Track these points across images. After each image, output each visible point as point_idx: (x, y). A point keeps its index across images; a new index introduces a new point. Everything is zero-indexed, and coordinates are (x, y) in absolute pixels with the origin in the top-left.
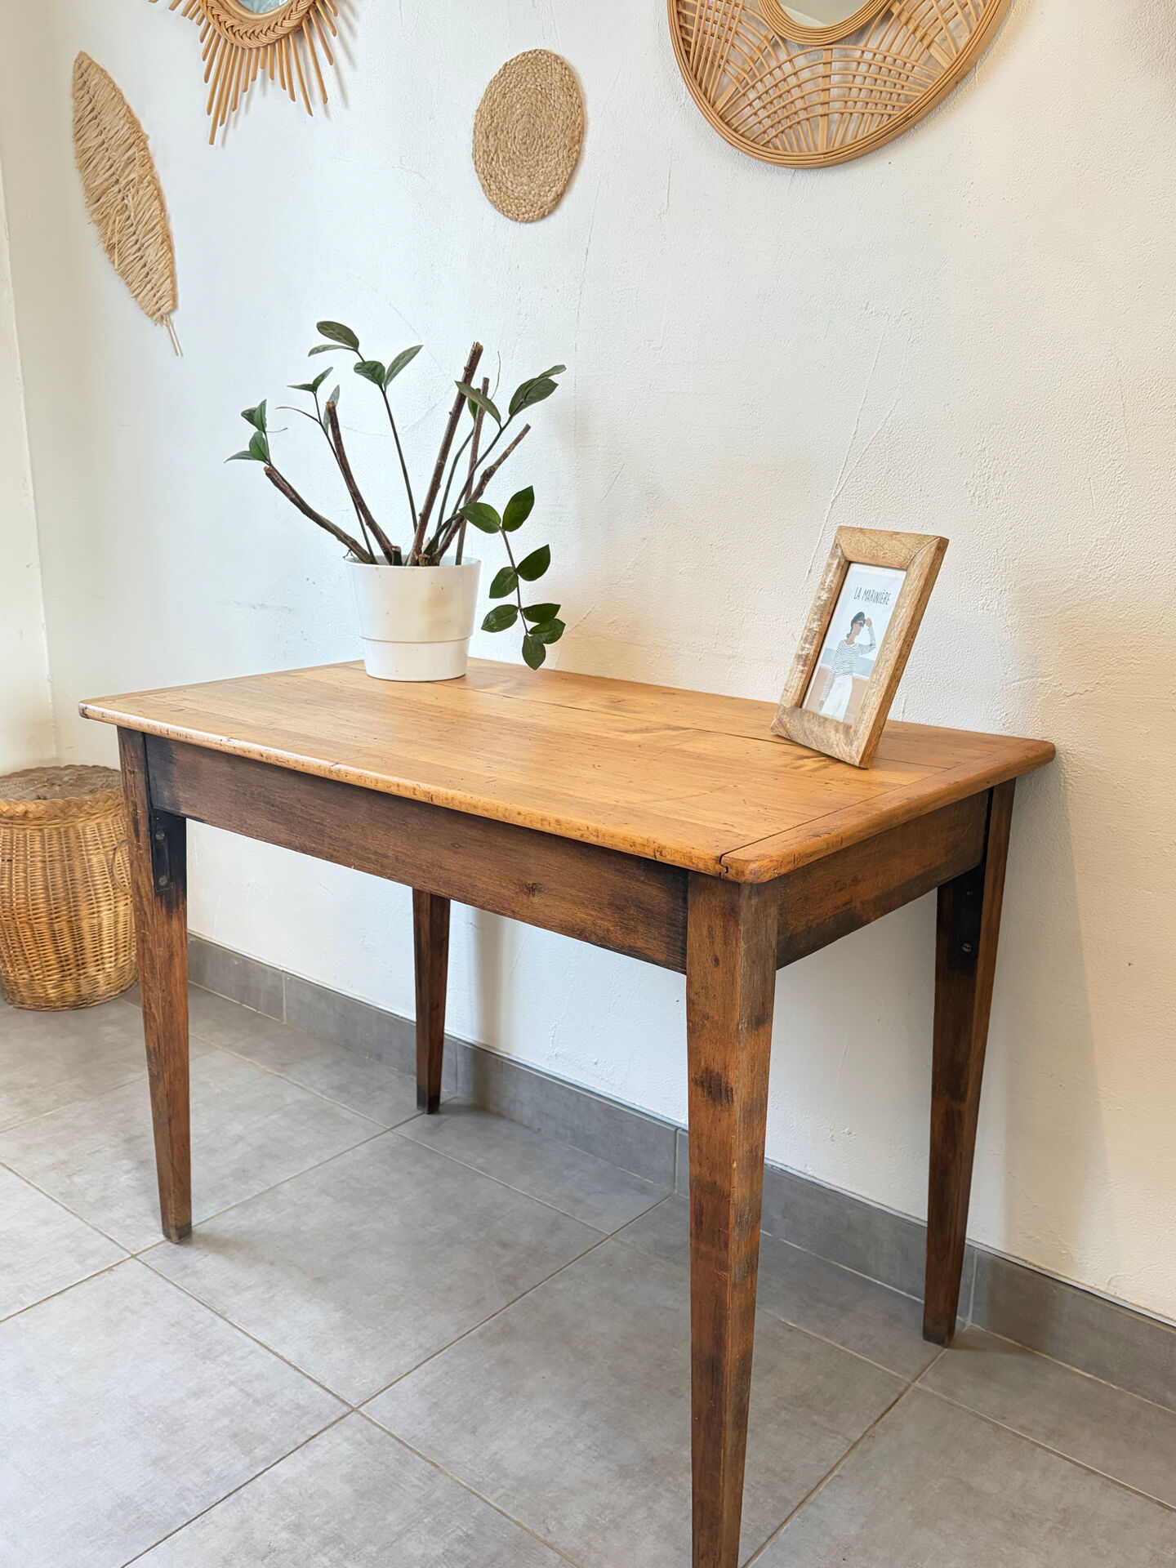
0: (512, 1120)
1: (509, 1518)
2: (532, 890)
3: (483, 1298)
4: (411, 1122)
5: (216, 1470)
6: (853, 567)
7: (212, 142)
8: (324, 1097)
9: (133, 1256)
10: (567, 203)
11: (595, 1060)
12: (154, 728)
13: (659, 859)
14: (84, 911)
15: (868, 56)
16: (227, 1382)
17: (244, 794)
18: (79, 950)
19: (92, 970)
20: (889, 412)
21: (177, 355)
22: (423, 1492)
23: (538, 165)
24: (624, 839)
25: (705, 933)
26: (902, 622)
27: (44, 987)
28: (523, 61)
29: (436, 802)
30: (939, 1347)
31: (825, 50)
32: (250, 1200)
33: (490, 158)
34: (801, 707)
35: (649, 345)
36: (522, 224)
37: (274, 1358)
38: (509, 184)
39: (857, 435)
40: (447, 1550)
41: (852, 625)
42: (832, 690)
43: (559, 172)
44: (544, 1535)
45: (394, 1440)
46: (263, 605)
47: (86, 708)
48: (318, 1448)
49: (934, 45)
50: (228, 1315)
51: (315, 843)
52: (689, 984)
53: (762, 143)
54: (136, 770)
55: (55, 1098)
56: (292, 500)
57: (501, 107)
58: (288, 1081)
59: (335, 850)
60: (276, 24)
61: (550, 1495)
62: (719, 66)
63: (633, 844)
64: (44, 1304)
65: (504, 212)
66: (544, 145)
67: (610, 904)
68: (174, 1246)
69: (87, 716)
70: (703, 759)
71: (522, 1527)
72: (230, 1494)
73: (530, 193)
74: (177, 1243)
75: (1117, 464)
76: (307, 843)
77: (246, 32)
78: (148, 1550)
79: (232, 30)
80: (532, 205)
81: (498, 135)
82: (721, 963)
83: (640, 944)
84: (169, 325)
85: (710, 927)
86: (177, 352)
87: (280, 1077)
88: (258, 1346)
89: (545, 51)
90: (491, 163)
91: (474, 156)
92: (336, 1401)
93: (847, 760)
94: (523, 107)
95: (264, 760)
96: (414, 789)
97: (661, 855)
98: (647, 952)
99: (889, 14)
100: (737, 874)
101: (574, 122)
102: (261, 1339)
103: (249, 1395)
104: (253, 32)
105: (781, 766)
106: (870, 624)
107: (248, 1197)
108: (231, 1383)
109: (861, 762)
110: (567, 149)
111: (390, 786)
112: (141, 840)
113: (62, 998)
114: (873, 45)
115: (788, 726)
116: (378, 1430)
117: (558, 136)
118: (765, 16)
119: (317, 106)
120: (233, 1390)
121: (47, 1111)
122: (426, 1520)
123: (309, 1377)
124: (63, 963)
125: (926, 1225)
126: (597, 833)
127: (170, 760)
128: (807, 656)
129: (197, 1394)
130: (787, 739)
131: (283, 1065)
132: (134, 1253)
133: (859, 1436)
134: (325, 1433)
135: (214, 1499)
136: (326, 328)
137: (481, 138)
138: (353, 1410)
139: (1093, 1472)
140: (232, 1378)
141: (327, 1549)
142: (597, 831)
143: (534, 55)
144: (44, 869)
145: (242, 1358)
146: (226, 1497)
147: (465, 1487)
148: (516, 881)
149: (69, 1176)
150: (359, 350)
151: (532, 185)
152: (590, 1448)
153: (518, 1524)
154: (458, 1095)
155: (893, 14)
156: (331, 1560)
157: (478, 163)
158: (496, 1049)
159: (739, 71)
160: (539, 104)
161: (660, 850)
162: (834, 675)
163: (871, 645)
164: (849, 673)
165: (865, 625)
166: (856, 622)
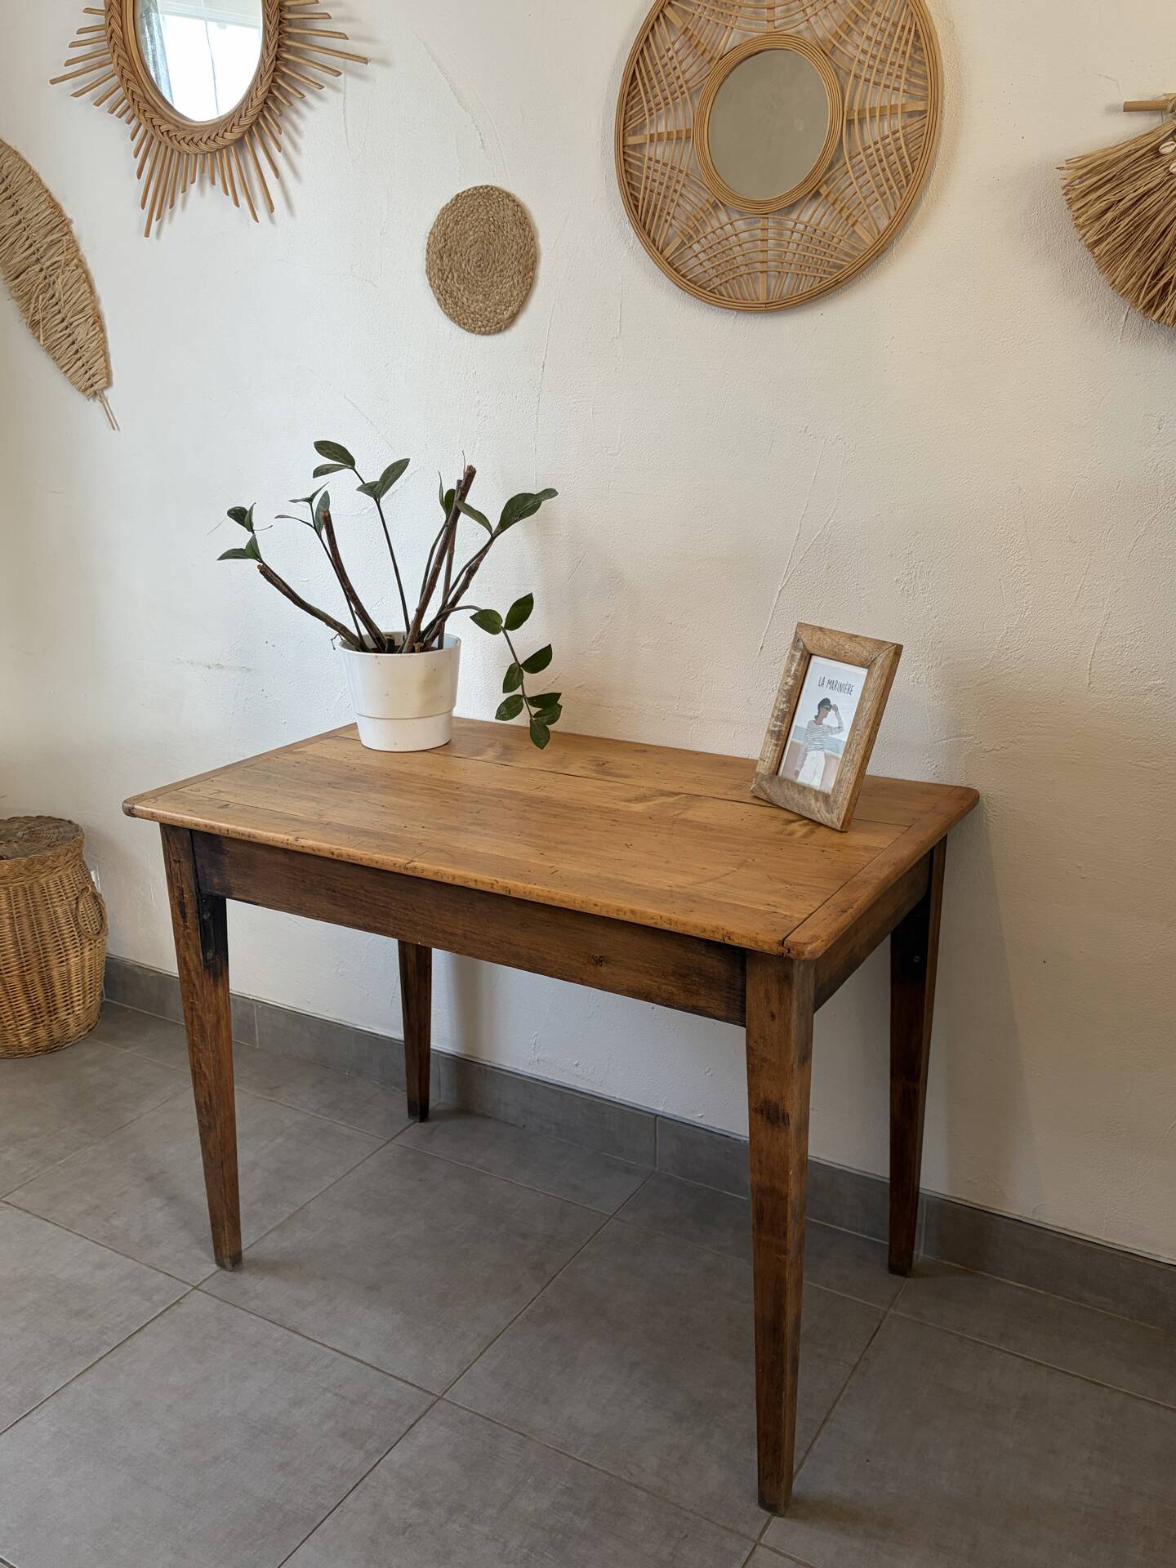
0: (496, 1120)
1: (595, 1468)
2: (600, 961)
3: (520, 1286)
4: (407, 1131)
5: (337, 1466)
6: (814, 657)
7: (147, 234)
8: (320, 1116)
9: (195, 1288)
10: (523, 321)
12: (213, 827)
13: (727, 941)
14: (53, 959)
15: (800, 227)
16: (320, 1390)
17: (303, 881)
18: (50, 996)
19: (62, 1015)
20: (828, 518)
21: (114, 429)
22: (520, 1459)
23: (492, 285)
24: (696, 926)
25: (762, 994)
26: (869, 712)
27: (17, 1035)
28: (475, 195)
29: (512, 895)
30: (902, 1278)
31: (763, 218)
32: (284, 1221)
33: (445, 276)
34: (777, 774)
35: (607, 451)
36: (478, 336)
37: (354, 1362)
38: (465, 299)
39: (800, 537)
40: (554, 1503)
41: (819, 708)
42: (806, 762)
43: (515, 294)
44: (629, 1478)
45: (481, 1418)
46: (218, 665)
47: (133, 808)
48: (420, 1435)
49: (858, 224)
50: (301, 1330)
51: (379, 923)
52: (748, 1035)
53: (708, 289)
54: (181, 860)
55: (63, 1145)
56: (284, 593)
57: (454, 232)
58: (280, 1104)
59: (400, 929)
60: (217, 135)
61: (625, 1445)
62: (666, 221)
63: (704, 930)
64: (129, 1343)
65: (462, 324)
66: (499, 269)
67: (674, 973)
68: (229, 1274)
69: (133, 815)
70: (711, 830)
71: (608, 1474)
72: (357, 1485)
73: (486, 310)
74: (231, 1271)
75: (1022, 569)
76: (372, 924)
77: (184, 138)
78: (303, 1542)
79: (168, 135)
80: (488, 321)
81: (452, 256)
82: (777, 1020)
83: (702, 1003)
84: (104, 401)
85: (766, 991)
86: (114, 426)
87: (271, 1100)
88: (338, 1354)
89: (496, 188)
90: (446, 281)
91: (428, 273)
92: (421, 1393)
93: (830, 824)
94: (476, 235)
95: (335, 857)
96: (492, 884)
97: (729, 938)
98: (709, 1010)
99: (817, 194)
100: (798, 954)
101: (528, 253)
102: (338, 1348)
103: (344, 1398)
104: (192, 139)
105: (777, 833)
106: (836, 709)
107: (282, 1220)
108: (326, 1390)
109: (842, 827)
110: (522, 275)
111: (466, 879)
112: (188, 919)
113: (35, 1044)
114: (805, 218)
115: (768, 791)
116: (467, 1412)
117: (512, 263)
118: (706, 183)
119: (262, 212)
120: (329, 1395)
121: (61, 1159)
122: (529, 1481)
123: (391, 1375)
124: (35, 1012)
125: (888, 1182)
126: (670, 921)
127: (222, 852)
128: (780, 731)
129: (298, 1403)
130: (767, 802)
131: (271, 1089)
132: (195, 1285)
133: (856, 1360)
134: (421, 1421)
135: (345, 1491)
136: (323, 447)
137: (435, 257)
138: (439, 1398)
139: (1040, 1364)
140: (324, 1385)
141: (454, 1517)
142: (670, 919)
143: (485, 190)
144: (12, 924)
145: (327, 1367)
146: (354, 1487)
147: (552, 1448)
148: (584, 955)
149: (107, 1220)
150: (356, 467)
151: (487, 303)
152: (646, 1402)
153: (604, 1472)
154: (442, 1101)
155: (821, 195)
156: (460, 1526)
157: (433, 279)
158: (478, 1058)
159: (685, 226)
160: (492, 233)
161: (729, 935)
162: (806, 750)
163: (839, 727)
164: (821, 749)
165: (831, 710)
166: (823, 707)
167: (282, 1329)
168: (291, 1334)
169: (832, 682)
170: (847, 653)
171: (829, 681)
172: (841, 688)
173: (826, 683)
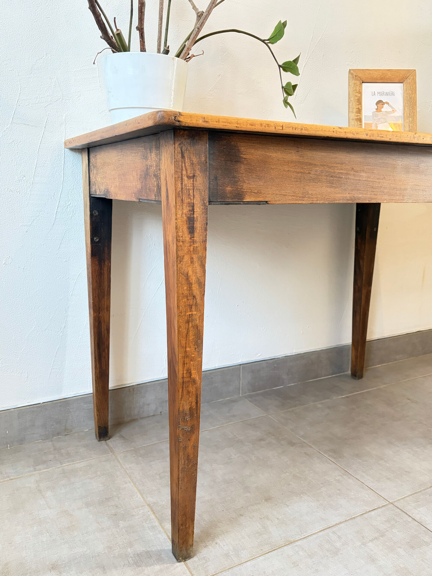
6: (364, 83)
20: (323, 31)
37: (343, 525)
39: (313, 39)
112: (196, 234)
128: (360, 118)
162: (376, 124)
163: (393, 111)
164: (385, 122)
165: (385, 104)
166: (379, 104)
168: (294, 545)
169: (380, 93)
170: (390, 77)
171: (378, 92)
172: (387, 94)
173: (376, 93)
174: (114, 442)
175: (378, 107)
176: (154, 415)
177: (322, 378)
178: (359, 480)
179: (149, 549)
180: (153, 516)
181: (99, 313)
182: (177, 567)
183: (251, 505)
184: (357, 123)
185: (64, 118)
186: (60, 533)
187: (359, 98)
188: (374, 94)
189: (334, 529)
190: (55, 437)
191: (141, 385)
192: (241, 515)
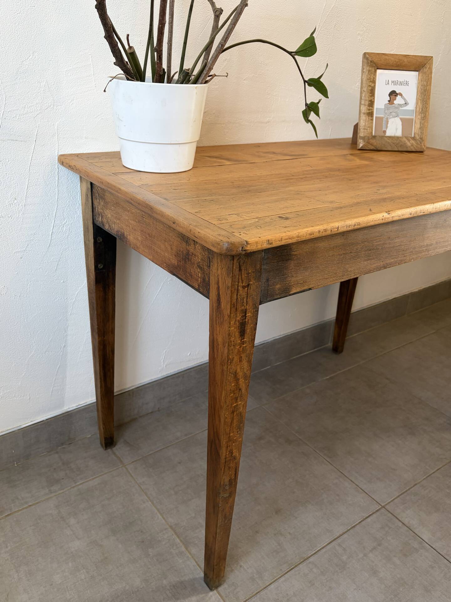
5: (431, 564)
6: (378, 70)
8: (60, 492)
11: (189, 354)
16: (365, 557)
22: (433, 490)
34: (373, 135)
37: (345, 536)
39: (326, 7)
42: (388, 125)
45: (403, 496)
48: (411, 522)
50: (305, 556)
87: (9, 515)
88: (335, 542)
92: (378, 513)
102: (330, 540)
103: (375, 548)
106: (401, 95)
116: (397, 500)
120: (371, 555)
122: (448, 491)
128: (372, 112)
139: (399, 347)
145: (344, 549)
162: (387, 119)
163: (405, 103)
164: (397, 116)
165: (398, 96)
166: (392, 95)
167: (301, 566)
168: (308, 561)
169: (394, 81)
170: (406, 64)
171: (392, 81)
172: (401, 84)
173: (390, 82)
174: (120, 449)
175: (390, 98)
176: (152, 412)
177: (305, 353)
178: (353, 482)
179: (182, 579)
180: (178, 541)
181: (104, 337)
182: (211, 596)
183: (264, 520)
184: (369, 118)
185: (56, 127)
186: (95, 568)
187: (372, 88)
188: (388, 84)
189: (339, 541)
190: (60, 448)
191: (140, 388)
192: (257, 532)
